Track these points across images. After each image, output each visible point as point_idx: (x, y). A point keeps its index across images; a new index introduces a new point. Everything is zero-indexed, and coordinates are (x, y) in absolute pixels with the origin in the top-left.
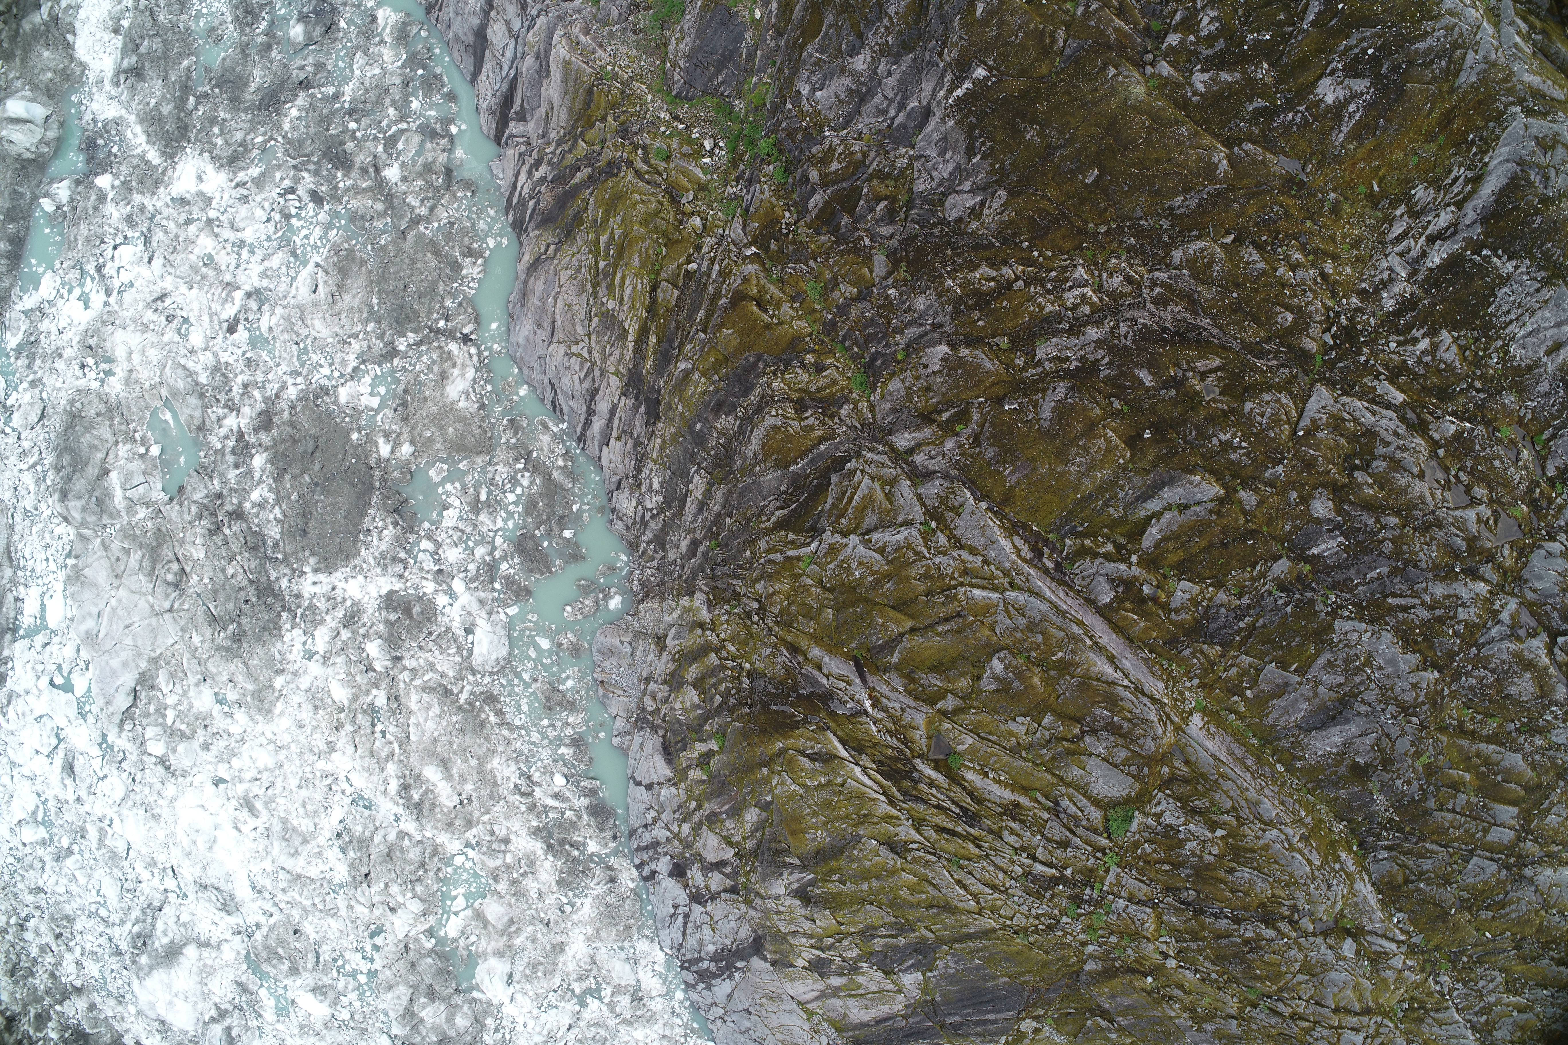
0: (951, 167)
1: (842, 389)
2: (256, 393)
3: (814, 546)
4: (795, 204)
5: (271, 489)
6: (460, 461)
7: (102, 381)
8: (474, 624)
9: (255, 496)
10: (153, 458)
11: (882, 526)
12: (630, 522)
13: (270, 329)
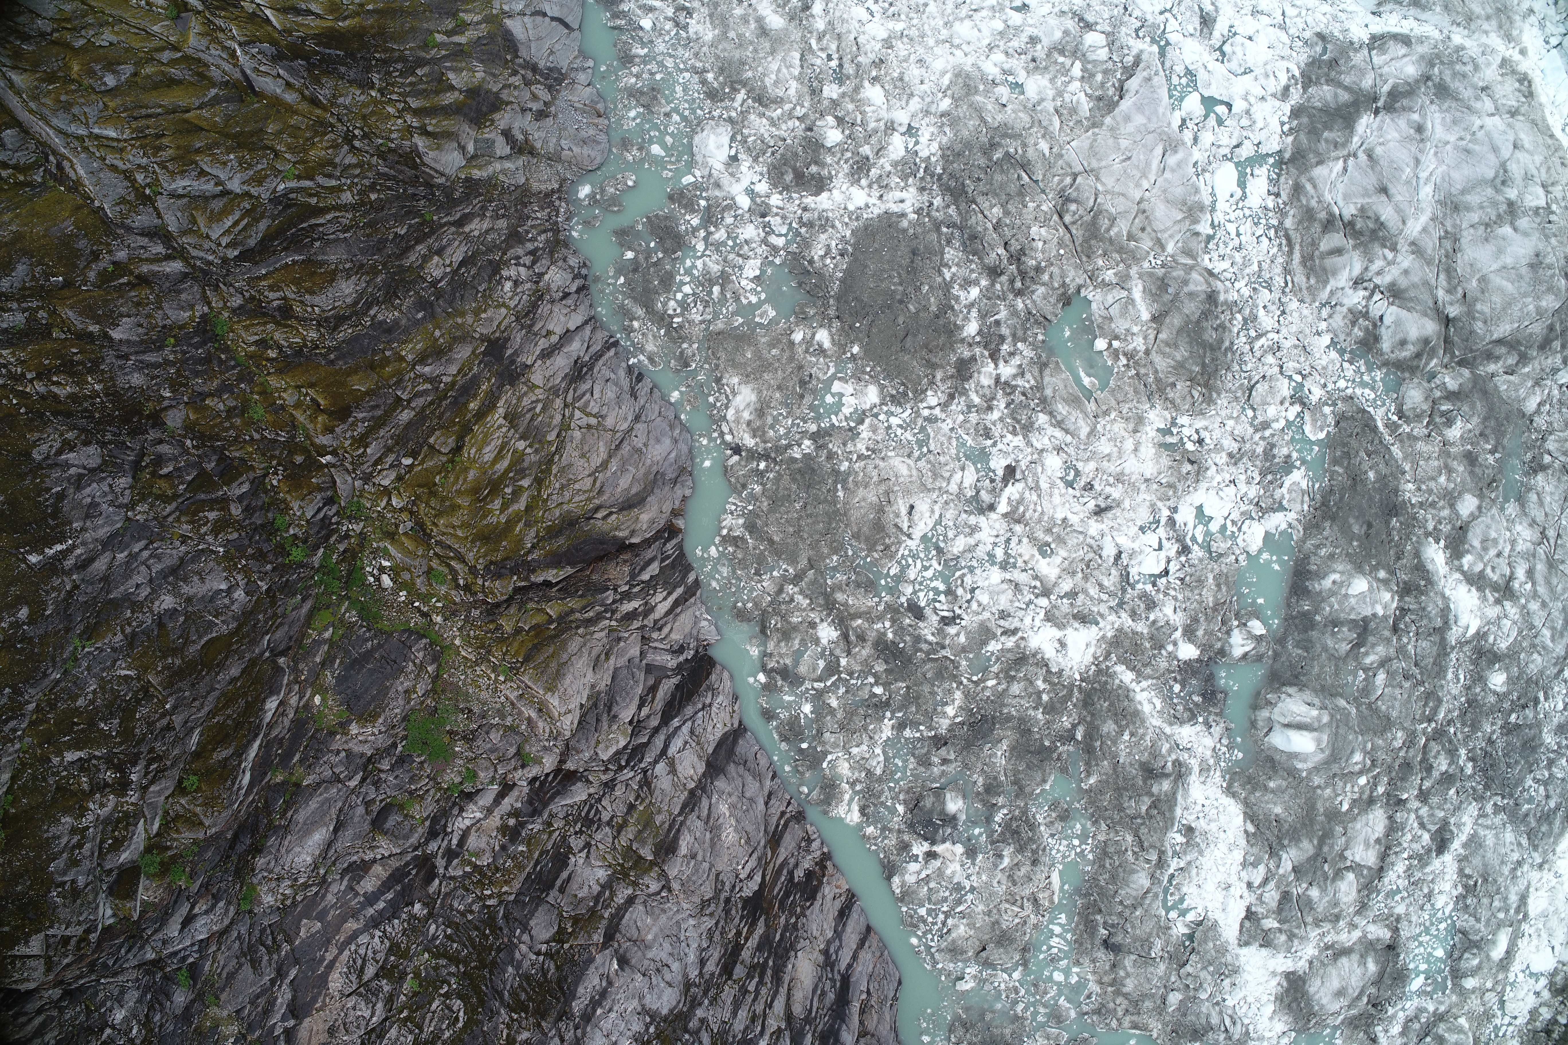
0: (88, 490)
1: (239, 322)
2: (976, 400)
3: (282, 186)
4: (266, 492)
5: (957, 299)
6: (742, 325)
7: (1174, 423)
8: (728, 165)
9: (975, 292)
10: (1103, 336)
11: (206, 199)
12: (560, 263)
13: (963, 469)
